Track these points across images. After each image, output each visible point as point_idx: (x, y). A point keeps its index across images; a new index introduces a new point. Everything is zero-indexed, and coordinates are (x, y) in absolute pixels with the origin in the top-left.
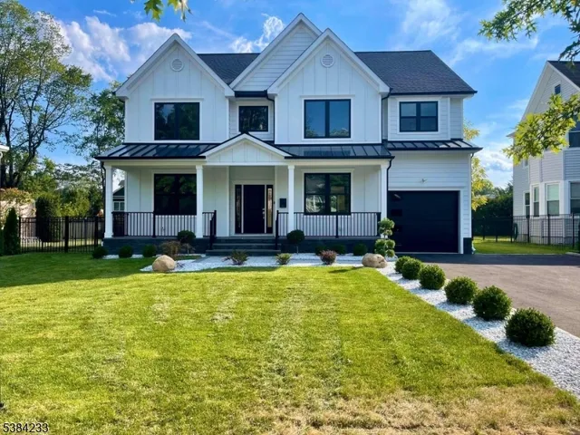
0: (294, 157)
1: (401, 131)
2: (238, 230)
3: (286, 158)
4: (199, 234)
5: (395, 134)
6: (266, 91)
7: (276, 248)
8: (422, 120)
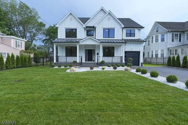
0: (102, 42)
1: (126, 37)
2: (86, 61)
3: (100, 42)
4: (78, 62)
5: (125, 37)
6: (94, 26)
7: (98, 65)
8: (131, 34)
